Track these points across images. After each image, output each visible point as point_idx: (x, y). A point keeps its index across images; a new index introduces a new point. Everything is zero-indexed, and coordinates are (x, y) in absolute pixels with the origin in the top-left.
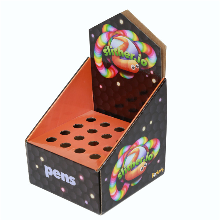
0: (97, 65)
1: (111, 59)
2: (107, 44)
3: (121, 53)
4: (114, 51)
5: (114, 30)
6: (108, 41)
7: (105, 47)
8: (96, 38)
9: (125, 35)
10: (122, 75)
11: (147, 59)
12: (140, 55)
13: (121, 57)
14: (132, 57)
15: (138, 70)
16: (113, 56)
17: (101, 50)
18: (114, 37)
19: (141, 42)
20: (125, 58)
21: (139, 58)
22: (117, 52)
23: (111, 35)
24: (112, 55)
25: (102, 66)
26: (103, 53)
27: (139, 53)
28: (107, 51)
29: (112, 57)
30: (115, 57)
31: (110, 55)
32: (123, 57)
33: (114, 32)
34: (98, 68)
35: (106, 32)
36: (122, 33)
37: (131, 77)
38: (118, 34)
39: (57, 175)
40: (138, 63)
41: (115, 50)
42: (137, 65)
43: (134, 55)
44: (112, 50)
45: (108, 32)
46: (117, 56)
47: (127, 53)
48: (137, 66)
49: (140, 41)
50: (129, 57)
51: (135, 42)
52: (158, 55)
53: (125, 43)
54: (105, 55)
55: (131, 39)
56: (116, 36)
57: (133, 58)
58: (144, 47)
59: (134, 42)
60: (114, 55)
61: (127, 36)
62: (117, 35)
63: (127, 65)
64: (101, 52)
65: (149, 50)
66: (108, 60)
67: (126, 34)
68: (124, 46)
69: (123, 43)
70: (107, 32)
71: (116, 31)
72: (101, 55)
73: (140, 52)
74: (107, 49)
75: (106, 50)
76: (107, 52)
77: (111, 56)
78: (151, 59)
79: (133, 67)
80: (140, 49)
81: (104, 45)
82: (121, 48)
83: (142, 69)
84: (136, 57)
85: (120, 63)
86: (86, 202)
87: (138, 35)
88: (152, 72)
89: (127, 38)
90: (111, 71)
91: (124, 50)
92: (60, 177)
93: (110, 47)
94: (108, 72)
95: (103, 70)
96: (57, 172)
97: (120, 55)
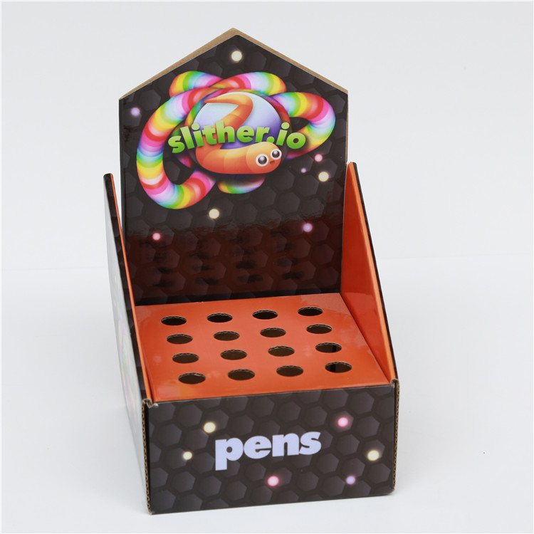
0: (144, 184)
1: (192, 157)
2: (183, 123)
3: (226, 134)
4: (204, 136)
5: (210, 82)
6: (188, 113)
7: (176, 132)
8: (147, 114)
9: (243, 86)
10: (225, 188)
11: (306, 130)
12: (286, 125)
13: (225, 145)
14: (260, 135)
16: (201, 147)
17: (160, 143)
18: (205, 101)
19: (293, 91)
20: (237, 144)
21: (283, 134)
22: (215, 135)
23: (197, 97)
24: (198, 145)
25: (161, 183)
26: (166, 150)
27: (282, 121)
28: (182, 140)
29: (198, 151)
30: (206, 148)
31: (189, 148)
32: (232, 143)
33: (209, 87)
34: (147, 191)
35: (181, 93)
36: (233, 84)
37: (255, 186)
38: (222, 89)
39: (258, 451)
40: (279, 147)
41: (208, 132)
42: (276, 150)
43: (268, 129)
44: (197, 135)
45: (190, 90)
46: (213, 145)
47: (246, 131)
48: (276, 153)
49: (288, 90)
50: (251, 139)
51: (275, 97)
52: (341, 111)
53: (240, 106)
54: (175, 151)
55: (263, 93)
56: (214, 95)
57: (265, 138)
58: (298, 104)
59: (272, 96)
60: (202, 144)
61: (250, 89)
63: (243, 159)
64: (160, 147)
65: (314, 107)
66: (184, 161)
67: (246, 85)
68: (238, 114)
69: (236, 106)
70: (185, 92)
71: (214, 84)
72: (161, 155)
73: (286, 119)
74: (181, 134)
75: (179, 138)
76: (182, 144)
77: (193, 150)
78: (319, 126)
79: (262, 159)
80: (286, 112)
81: (172, 126)
82: (228, 121)
83: (290, 157)
84: (274, 133)
85: (222, 160)
86: (351, 480)
87: (284, 79)
88: (319, 158)
89: (251, 93)
90: (192, 189)
91: (238, 123)
92: (269, 452)
93: (193, 128)
94: (183, 193)
95: (165, 191)
96: (258, 443)
97: (222, 140)
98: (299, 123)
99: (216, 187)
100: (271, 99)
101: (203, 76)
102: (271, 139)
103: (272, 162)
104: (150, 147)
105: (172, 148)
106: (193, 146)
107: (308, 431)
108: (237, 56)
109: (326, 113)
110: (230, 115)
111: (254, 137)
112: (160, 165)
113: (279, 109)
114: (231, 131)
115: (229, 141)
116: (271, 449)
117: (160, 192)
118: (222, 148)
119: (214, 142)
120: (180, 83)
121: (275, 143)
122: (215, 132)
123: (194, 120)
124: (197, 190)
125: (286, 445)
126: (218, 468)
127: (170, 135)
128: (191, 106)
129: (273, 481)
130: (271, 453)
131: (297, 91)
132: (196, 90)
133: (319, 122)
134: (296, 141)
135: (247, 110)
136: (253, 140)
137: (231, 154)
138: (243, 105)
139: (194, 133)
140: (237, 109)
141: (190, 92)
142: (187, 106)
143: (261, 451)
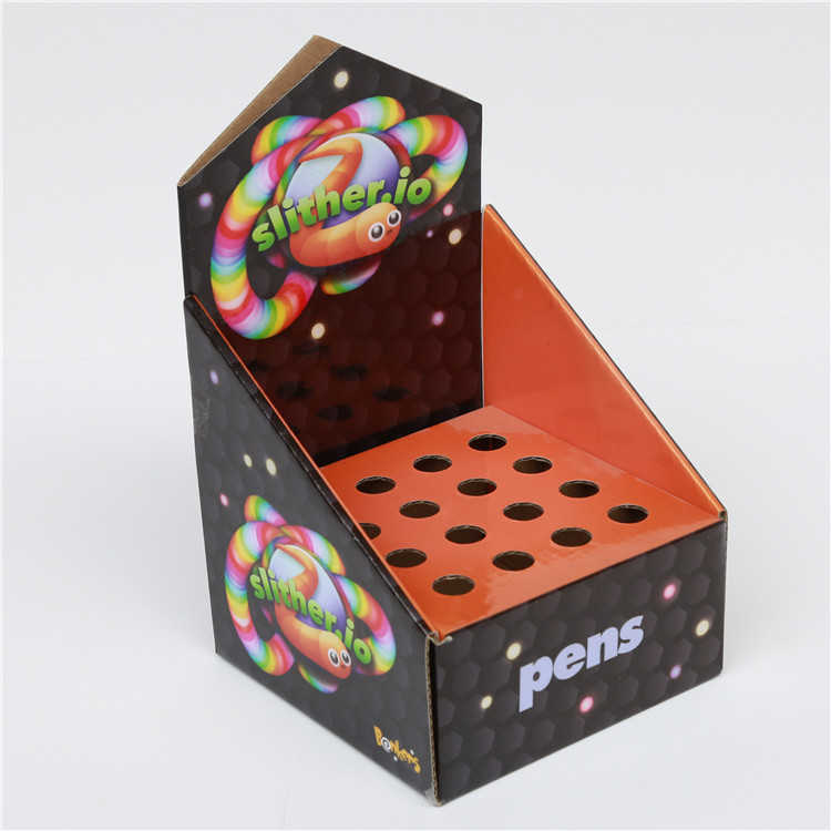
0: (226, 311)
1: (285, 251)
2: (270, 202)
3: (328, 203)
4: (299, 214)
5: (307, 127)
6: (277, 184)
7: (262, 218)
8: (222, 200)
9: (350, 125)
10: (331, 289)
11: (431, 173)
12: (405, 171)
13: (329, 220)
14: (372, 195)
15: (395, 234)
16: (296, 233)
17: (241, 241)
18: (300, 159)
19: (414, 117)
20: (344, 216)
21: (402, 184)
23: (289, 156)
24: (293, 231)
27: (401, 166)
28: (271, 229)
29: (292, 241)
30: (303, 233)
31: (280, 238)
32: (337, 216)
33: (305, 136)
34: (229, 321)
35: (267, 156)
36: (337, 123)
37: (369, 274)
38: (321, 136)
39: (569, 667)
40: (398, 206)
41: (304, 207)
42: (394, 212)
43: (383, 182)
44: (290, 215)
45: (280, 147)
46: (312, 226)
47: (355, 193)
49: (409, 115)
50: (361, 204)
51: (390, 132)
53: (346, 156)
54: (261, 248)
55: (375, 129)
58: (420, 134)
59: (387, 131)
60: (298, 228)
61: (358, 126)
62: (317, 143)
63: (352, 237)
64: (241, 247)
65: (441, 133)
66: (275, 261)
67: (354, 121)
68: (342, 169)
69: (339, 158)
70: (273, 151)
71: (312, 130)
72: (243, 260)
73: (406, 161)
74: (268, 220)
75: (265, 226)
76: (270, 234)
77: (286, 240)
78: (448, 161)
79: (377, 230)
82: (330, 184)
83: (413, 217)
84: (390, 187)
85: (325, 244)
86: (676, 672)
87: (402, 102)
88: (448, 210)
89: (360, 132)
90: (286, 301)
91: (343, 182)
92: (582, 663)
93: (285, 206)
94: (275, 309)
95: (252, 314)
96: (571, 655)
97: (323, 215)
98: (422, 164)
99: (319, 290)
100: (387, 136)
101: (296, 121)
102: (387, 196)
103: (390, 231)
104: (227, 251)
105: (258, 244)
106: (286, 235)
107: (628, 618)
108: (341, 80)
109: (457, 138)
110: (333, 172)
111: (364, 200)
112: (243, 275)
113: (397, 147)
114: (334, 197)
115: (333, 214)
116: (585, 659)
117: (245, 318)
118: (324, 227)
119: (313, 220)
120: (266, 141)
121: (392, 202)
122: (313, 205)
123: (285, 192)
124: (294, 300)
125: (603, 646)
126: (523, 708)
127: (254, 224)
128: (281, 174)
129: (587, 705)
130: (585, 665)
131: (419, 116)
132: (287, 145)
133: (448, 155)
134: (419, 191)
135: (355, 159)
136: (364, 205)
137: (336, 233)
138: (350, 154)
139: (286, 213)
140: (341, 162)
141: (279, 151)
142: (275, 174)
143: (574, 666)
